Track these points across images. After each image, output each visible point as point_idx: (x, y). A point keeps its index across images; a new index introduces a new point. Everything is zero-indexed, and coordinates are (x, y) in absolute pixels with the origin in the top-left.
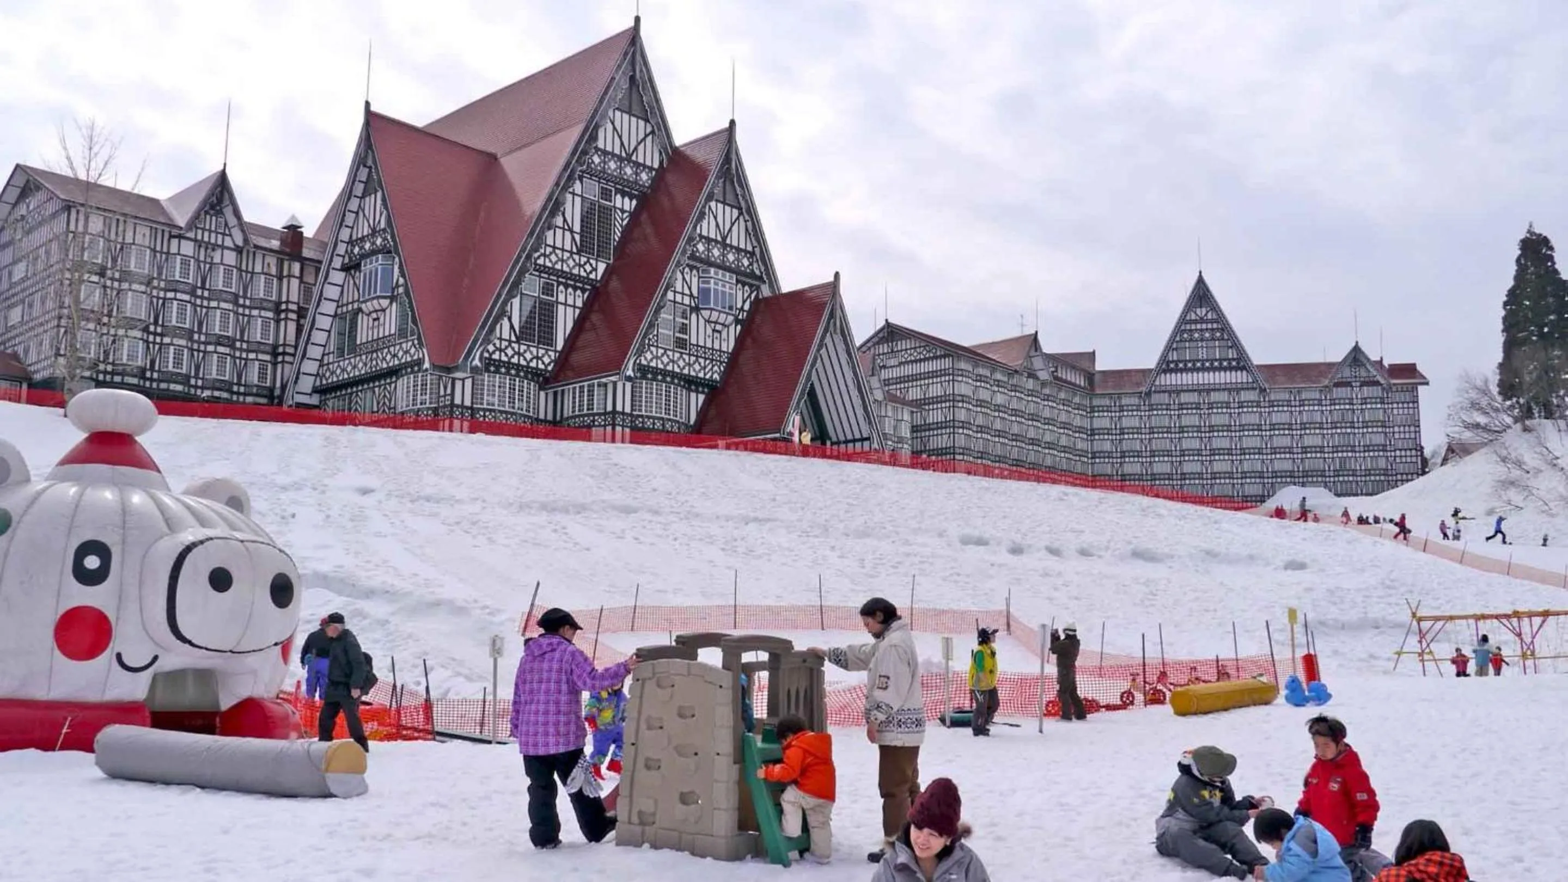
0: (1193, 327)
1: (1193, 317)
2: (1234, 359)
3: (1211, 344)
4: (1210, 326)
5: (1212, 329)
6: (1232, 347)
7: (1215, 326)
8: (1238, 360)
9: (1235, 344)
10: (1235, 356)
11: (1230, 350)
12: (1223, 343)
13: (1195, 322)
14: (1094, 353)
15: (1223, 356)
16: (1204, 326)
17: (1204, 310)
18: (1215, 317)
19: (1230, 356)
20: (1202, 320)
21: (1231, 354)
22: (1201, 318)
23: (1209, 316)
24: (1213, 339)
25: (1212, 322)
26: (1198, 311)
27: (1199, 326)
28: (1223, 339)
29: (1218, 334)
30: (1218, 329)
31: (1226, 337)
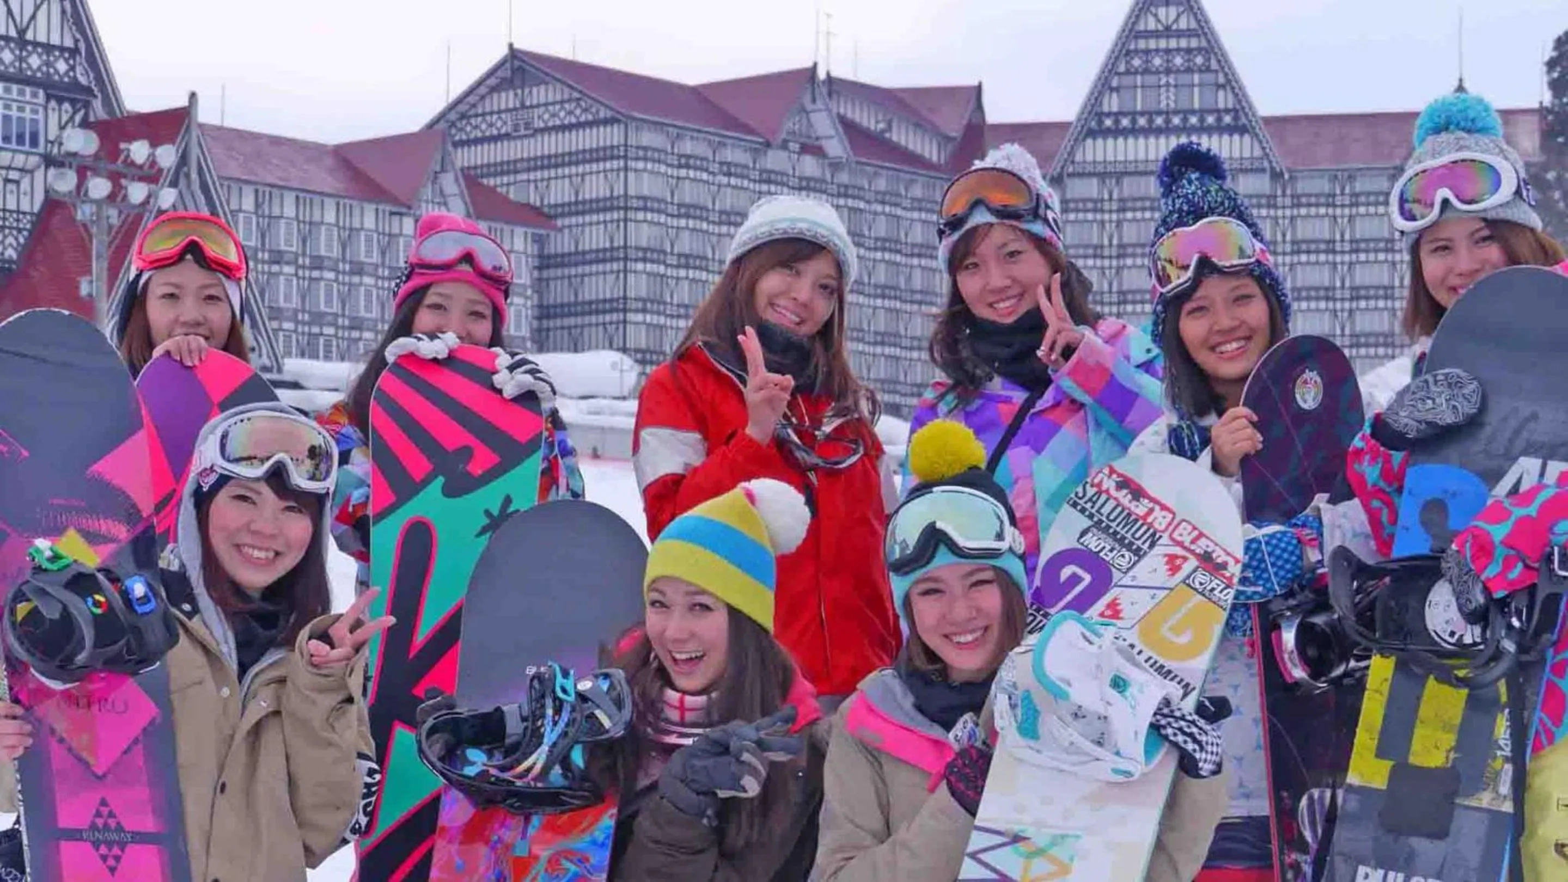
0: (1152, 44)
1: (1152, 24)
2: (1227, 111)
3: (1184, 79)
4: (1183, 43)
5: (1189, 51)
6: (1223, 87)
7: (1194, 43)
8: (1235, 112)
9: (1231, 83)
10: (1230, 106)
11: (1221, 94)
12: (1209, 77)
13: (1156, 34)
14: (979, 89)
15: (1209, 105)
16: (1173, 43)
17: (1173, 11)
18: (1193, 25)
19: (1221, 105)
20: (1168, 32)
21: (1224, 100)
22: (1168, 28)
23: (1183, 24)
24: (1189, 70)
25: (1189, 33)
26: (1162, 12)
27: (1163, 44)
28: (1208, 70)
29: (1199, 60)
30: (1199, 50)
31: (1214, 65)
